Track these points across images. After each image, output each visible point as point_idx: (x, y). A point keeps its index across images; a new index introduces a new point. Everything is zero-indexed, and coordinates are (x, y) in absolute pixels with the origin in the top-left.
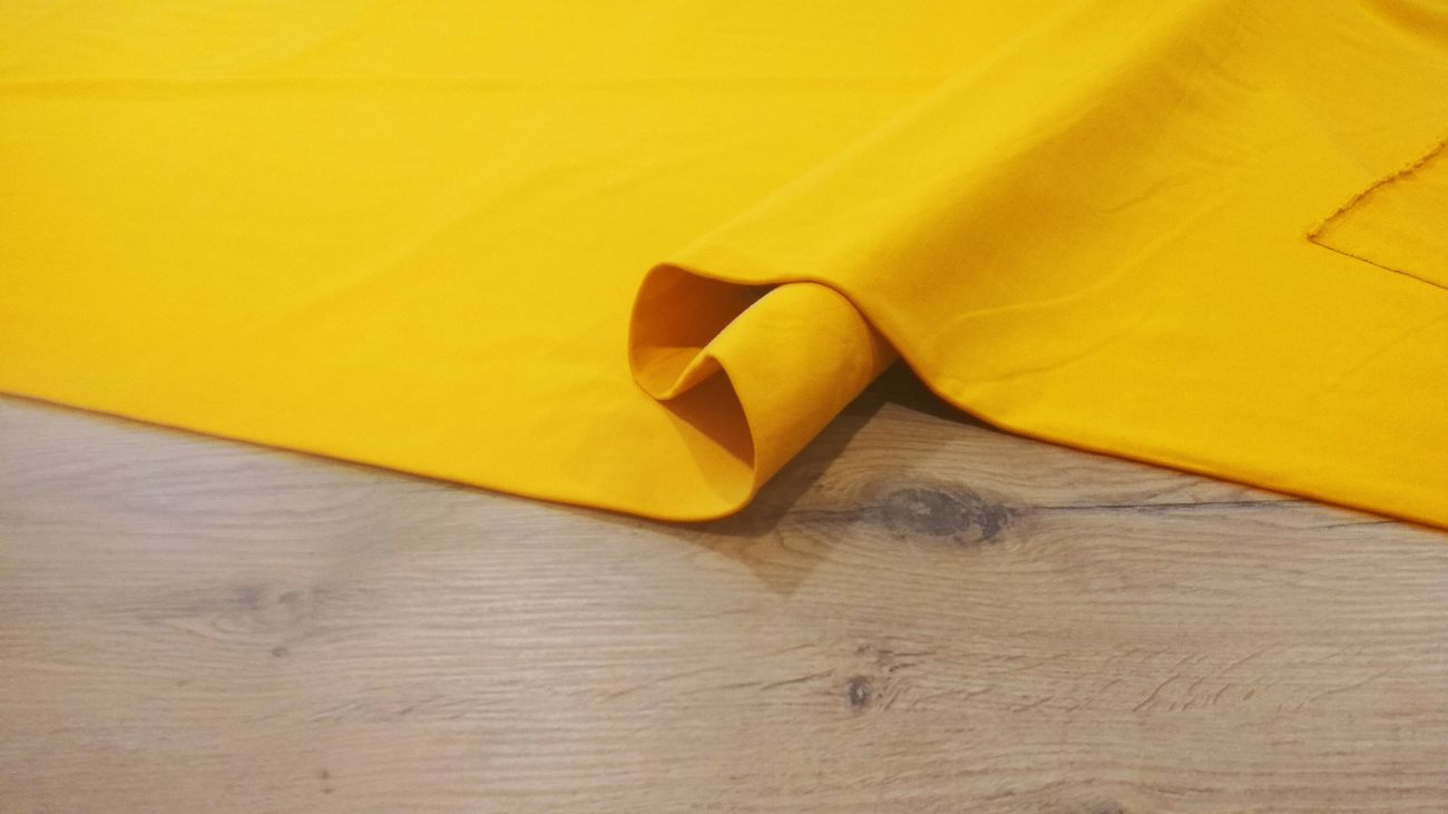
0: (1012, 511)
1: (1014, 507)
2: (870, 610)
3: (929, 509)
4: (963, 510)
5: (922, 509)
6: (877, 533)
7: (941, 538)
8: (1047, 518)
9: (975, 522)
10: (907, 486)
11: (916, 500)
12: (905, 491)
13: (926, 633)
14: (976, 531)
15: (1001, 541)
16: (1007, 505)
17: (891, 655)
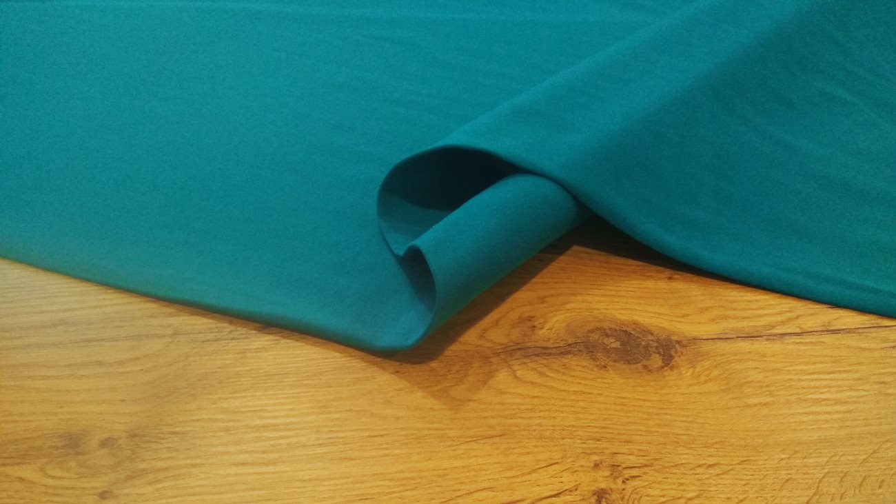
0: (678, 342)
1: (679, 339)
2: (595, 430)
3: (618, 343)
4: (644, 343)
5: (613, 343)
6: (585, 364)
7: (633, 367)
8: (705, 347)
9: (654, 352)
10: (598, 325)
11: (607, 336)
12: (598, 329)
13: (641, 448)
14: (657, 360)
15: (678, 367)
16: (674, 338)
17: (620, 468)
